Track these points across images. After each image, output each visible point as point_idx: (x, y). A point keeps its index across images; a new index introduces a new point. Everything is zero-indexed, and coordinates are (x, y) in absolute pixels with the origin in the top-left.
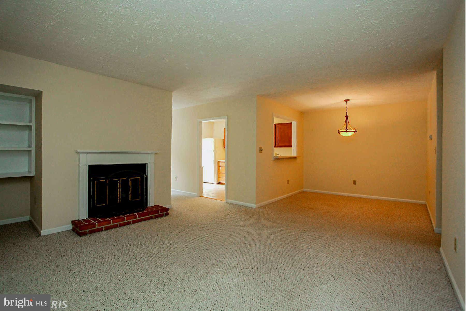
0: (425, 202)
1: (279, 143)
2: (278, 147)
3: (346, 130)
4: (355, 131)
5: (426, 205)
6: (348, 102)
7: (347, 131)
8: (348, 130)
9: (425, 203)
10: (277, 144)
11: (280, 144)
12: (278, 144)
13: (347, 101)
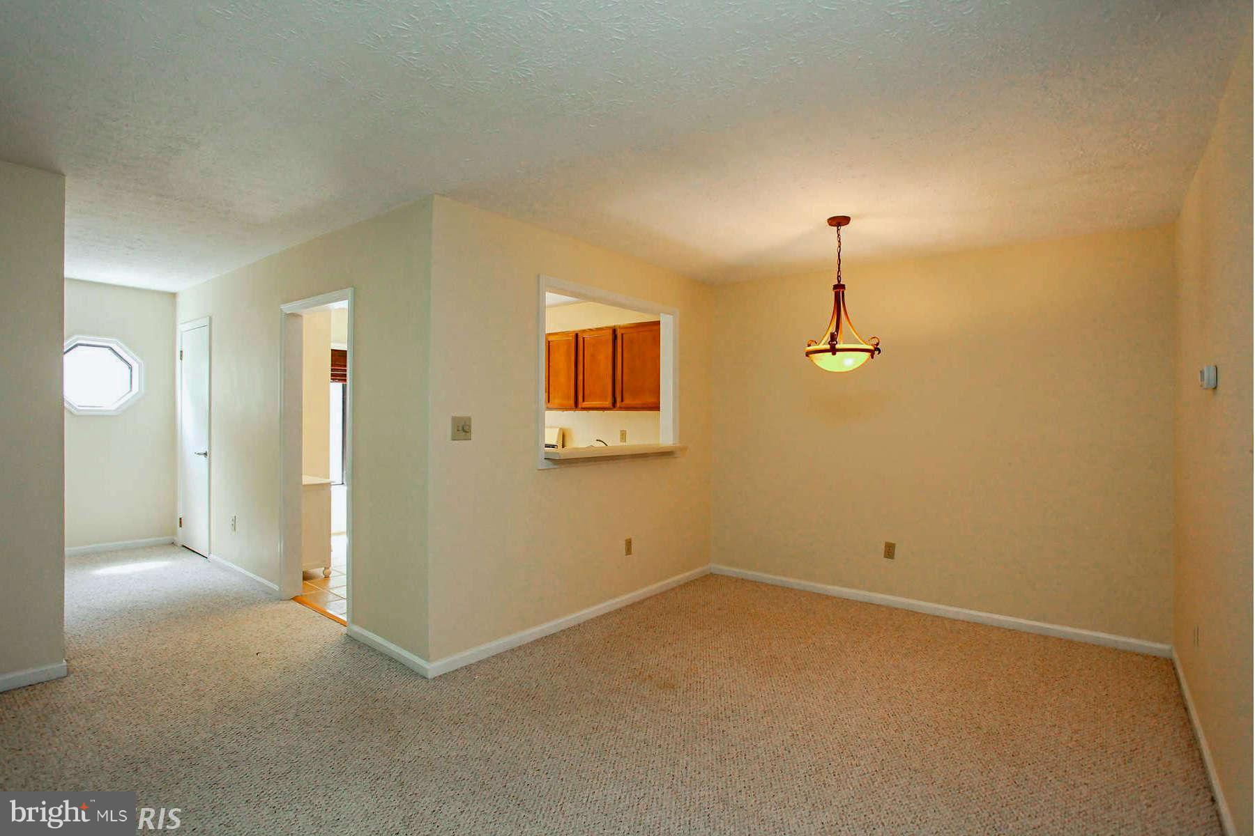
0: (1166, 647)
1: (626, 395)
2: (621, 409)
3: (828, 347)
4: (871, 348)
5: (1170, 663)
6: (842, 228)
7: (833, 350)
8: (838, 346)
9: (1170, 651)
10: (619, 399)
11: (627, 401)
12: (622, 401)
13: (839, 222)
